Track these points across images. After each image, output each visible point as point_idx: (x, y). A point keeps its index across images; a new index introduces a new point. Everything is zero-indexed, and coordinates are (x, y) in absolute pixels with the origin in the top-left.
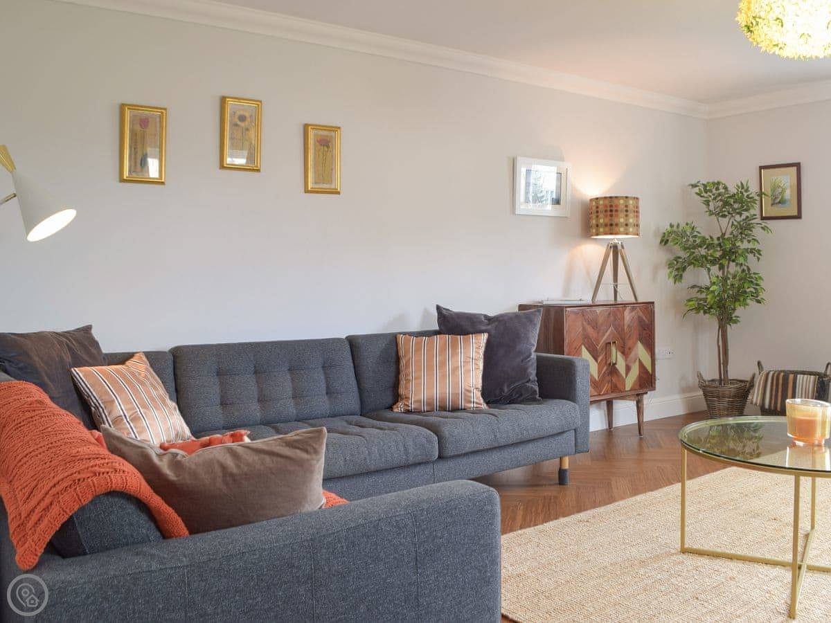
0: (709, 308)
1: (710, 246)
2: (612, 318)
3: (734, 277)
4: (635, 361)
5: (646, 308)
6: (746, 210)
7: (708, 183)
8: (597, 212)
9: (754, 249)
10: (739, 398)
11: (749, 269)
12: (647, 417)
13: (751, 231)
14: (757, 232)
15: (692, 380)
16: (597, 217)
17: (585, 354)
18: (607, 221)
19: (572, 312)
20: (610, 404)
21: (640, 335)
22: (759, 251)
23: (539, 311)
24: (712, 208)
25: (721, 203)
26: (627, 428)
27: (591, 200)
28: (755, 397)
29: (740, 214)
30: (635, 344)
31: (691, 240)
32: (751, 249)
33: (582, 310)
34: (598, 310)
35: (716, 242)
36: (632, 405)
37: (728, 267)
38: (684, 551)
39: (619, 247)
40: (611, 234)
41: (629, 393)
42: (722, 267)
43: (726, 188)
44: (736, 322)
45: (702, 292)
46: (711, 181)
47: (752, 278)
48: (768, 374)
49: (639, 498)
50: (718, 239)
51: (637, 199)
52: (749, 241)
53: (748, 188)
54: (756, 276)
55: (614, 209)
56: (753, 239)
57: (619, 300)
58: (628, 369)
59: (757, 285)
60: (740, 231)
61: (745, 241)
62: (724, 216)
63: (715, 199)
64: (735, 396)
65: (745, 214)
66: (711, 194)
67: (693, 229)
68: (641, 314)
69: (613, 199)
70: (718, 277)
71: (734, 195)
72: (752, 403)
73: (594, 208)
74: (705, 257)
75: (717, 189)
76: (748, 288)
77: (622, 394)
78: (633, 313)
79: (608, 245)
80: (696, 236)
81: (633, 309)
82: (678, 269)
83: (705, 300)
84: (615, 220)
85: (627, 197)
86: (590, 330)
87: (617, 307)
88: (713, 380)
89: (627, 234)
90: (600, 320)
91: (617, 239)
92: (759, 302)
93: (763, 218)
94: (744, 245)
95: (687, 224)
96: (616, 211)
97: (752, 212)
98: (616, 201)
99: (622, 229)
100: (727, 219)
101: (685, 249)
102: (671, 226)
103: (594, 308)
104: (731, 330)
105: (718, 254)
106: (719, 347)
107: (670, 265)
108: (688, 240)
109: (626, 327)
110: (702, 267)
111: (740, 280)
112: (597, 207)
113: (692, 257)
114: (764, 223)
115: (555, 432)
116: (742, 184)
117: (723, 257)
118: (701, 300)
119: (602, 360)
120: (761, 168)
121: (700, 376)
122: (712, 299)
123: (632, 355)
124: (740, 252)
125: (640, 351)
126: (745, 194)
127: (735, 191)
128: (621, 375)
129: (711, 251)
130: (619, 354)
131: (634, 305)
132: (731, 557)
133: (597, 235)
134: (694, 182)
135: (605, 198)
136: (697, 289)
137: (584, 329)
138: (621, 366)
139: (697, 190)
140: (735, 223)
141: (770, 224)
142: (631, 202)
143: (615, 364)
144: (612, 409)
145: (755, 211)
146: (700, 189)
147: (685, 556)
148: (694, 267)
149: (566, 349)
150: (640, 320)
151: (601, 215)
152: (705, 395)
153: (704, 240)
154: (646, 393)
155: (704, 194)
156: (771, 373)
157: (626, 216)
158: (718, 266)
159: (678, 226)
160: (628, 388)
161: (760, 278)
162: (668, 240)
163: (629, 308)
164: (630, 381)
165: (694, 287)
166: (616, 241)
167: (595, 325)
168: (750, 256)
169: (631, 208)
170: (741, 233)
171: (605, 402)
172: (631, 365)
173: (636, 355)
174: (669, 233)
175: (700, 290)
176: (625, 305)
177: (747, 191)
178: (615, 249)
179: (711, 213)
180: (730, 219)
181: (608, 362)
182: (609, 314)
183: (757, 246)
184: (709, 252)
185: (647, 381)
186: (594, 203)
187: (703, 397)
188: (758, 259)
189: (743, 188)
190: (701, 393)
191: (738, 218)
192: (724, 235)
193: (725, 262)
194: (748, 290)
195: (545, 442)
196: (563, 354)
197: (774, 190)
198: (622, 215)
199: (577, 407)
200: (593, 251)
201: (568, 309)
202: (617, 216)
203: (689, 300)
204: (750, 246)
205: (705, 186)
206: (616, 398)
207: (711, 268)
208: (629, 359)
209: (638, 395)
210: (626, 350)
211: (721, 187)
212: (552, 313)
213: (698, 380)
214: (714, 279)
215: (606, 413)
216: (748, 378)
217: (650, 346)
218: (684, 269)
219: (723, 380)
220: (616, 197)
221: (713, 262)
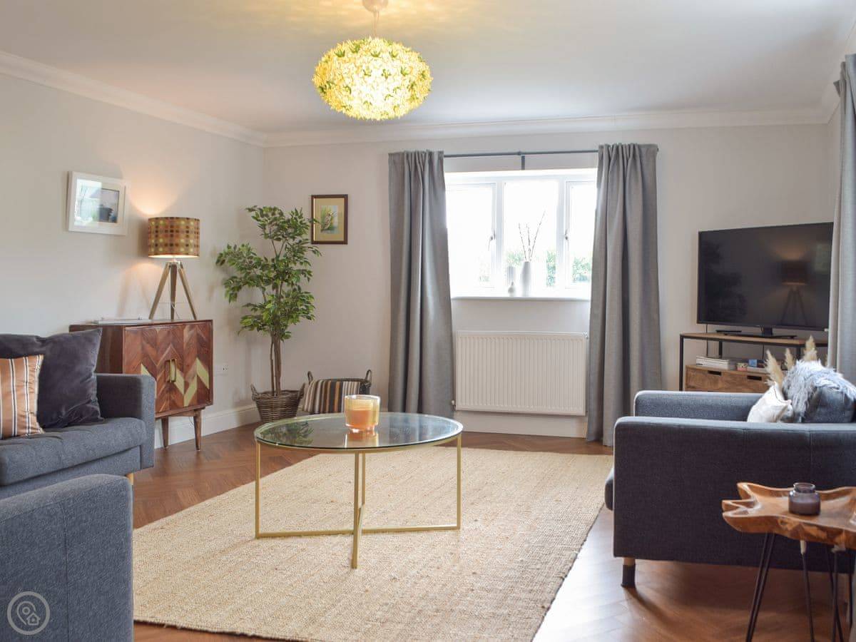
0: (263, 325)
1: (264, 267)
2: (171, 337)
3: (288, 295)
4: (193, 378)
5: (205, 326)
6: (299, 235)
7: (264, 208)
8: (157, 232)
9: (305, 270)
10: (293, 404)
11: (299, 288)
12: (204, 432)
13: (303, 253)
14: (308, 255)
15: (245, 393)
16: (157, 236)
17: (144, 372)
18: (168, 241)
19: (131, 331)
20: (165, 422)
21: (198, 352)
22: (309, 273)
23: (99, 331)
24: (267, 231)
25: (275, 227)
26: (183, 445)
27: (150, 220)
28: (306, 403)
29: (294, 238)
30: (193, 362)
31: (247, 260)
32: (303, 270)
33: (142, 330)
34: (158, 329)
35: (271, 263)
36: (188, 421)
37: (281, 286)
38: (259, 536)
39: (178, 267)
40: (172, 254)
41: (188, 409)
42: (275, 287)
43: (281, 214)
44: (287, 337)
45: (256, 310)
46: (268, 206)
47: (303, 296)
48: (317, 383)
50: (273, 260)
51: (198, 220)
52: (301, 263)
53: (301, 215)
54: (308, 295)
55: (175, 229)
56: (305, 261)
57: (176, 319)
58: (187, 385)
59: (308, 303)
60: (293, 254)
61: (298, 264)
62: (279, 239)
63: (271, 223)
64: (286, 406)
65: (298, 239)
66: (267, 219)
67: (249, 250)
68: (199, 331)
69: (175, 220)
70: (273, 296)
71: (289, 221)
72: (303, 410)
73: (153, 229)
74: (260, 277)
75: (273, 214)
76: (301, 305)
77: (180, 411)
78: (192, 331)
79: (167, 265)
80: (251, 258)
81: (192, 327)
82: (234, 288)
83: (259, 317)
84: (176, 241)
85: (188, 219)
86: (149, 348)
87: (175, 327)
88: (265, 393)
89: (187, 254)
90: (160, 338)
91: (177, 259)
92: (309, 318)
93: (313, 243)
94: (296, 267)
95: (243, 246)
96: (177, 231)
97: (304, 236)
98: (177, 222)
99: (182, 250)
100: (282, 242)
101: (242, 269)
102: (229, 247)
103: (153, 327)
104: (284, 345)
105: (272, 275)
106: (272, 361)
107: (226, 284)
108: (244, 261)
109: (185, 345)
110: (257, 286)
111: (293, 298)
112: (157, 227)
113: (248, 277)
114: (315, 247)
115: (121, 449)
116: (296, 210)
117: (277, 277)
118: (255, 317)
119: (161, 378)
120: (314, 197)
121: (253, 389)
122: (267, 317)
123: (191, 372)
124: (293, 273)
125: (199, 367)
126: (299, 220)
127: (290, 217)
128: (179, 391)
129: (266, 272)
130: (178, 372)
131: (193, 324)
133: (156, 254)
134: (250, 207)
135: (167, 218)
136: (251, 307)
137: (143, 348)
138: (180, 384)
139: (253, 214)
140: (289, 246)
141: (320, 248)
142: (192, 223)
143: (174, 381)
144: (168, 427)
145: (307, 236)
146: (257, 214)
148: (249, 286)
149: (124, 369)
150: (199, 338)
151: (160, 235)
152: (259, 407)
153: (259, 261)
154: (203, 408)
155: (260, 218)
156: (321, 382)
157: (187, 236)
158: (271, 285)
159: (235, 247)
160: (186, 404)
161: (311, 297)
162: (224, 261)
163: (187, 327)
164: (188, 397)
165: (248, 305)
166: (175, 261)
167: (154, 344)
168: (302, 276)
169: (192, 229)
170: (294, 256)
171: (160, 421)
172: (190, 381)
173: (195, 372)
174: (227, 254)
175: (255, 308)
176: (184, 323)
177: (301, 217)
178: (173, 268)
179: (267, 236)
180: (284, 243)
181: (167, 380)
182: (169, 332)
183: (308, 268)
184: (264, 273)
185: (205, 396)
186: (153, 223)
187: (257, 409)
188: (309, 279)
189: (297, 214)
190: (254, 405)
191: (291, 241)
192: (278, 257)
193: (279, 282)
194: (300, 308)
195: (110, 460)
196: (122, 373)
197: (323, 217)
198: (183, 235)
199: (142, 422)
200: (150, 270)
201: (127, 328)
202: (178, 236)
203: (245, 318)
204: (302, 267)
205: (261, 211)
206: (170, 416)
207: (266, 287)
208: (187, 377)
209: (195, 410)
210: (185, 367)
211: (276, 212)
212: (110, 331)
213: (252, 393)
214: (269, 298)
215: (161, 431)
216: (298, 388)
217: (208, 364)
218: (239, 288)
219: (276, 391)
220: (177, 218)
221: (268, 282)
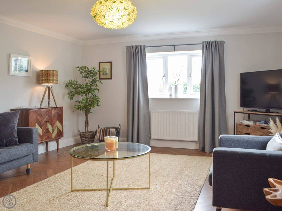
0: (82, 108)
1: (82, 88)
2: (47, 113)
3: (90, 98)
4: (56, 128)
5: (60, 109)
6: (95, 76)
8: (42, 75)
9: (97, 89)
10: (92, 137)
11: (95, 95)
12: (60, 147)
13: (96, 83)
14: (98, 83)
15: (76, 132)
16: (42, 77)
17: (37, 126)
18: (46, 78)
19: (32, 111)
20: (47, 143)
21: (57, 118)
23: (18, 111)
24: (83, 75)
25: (86, 74)
26: (53, 151)
27: (40, 71)
28: (97, 137)
29: (93, 77)
30: (56, 121)
31: (76, 86)
32: (96, 89)
33: (36, 110)
34: (42, 110)
35: (84, 86)
36: (55, 143)
37: (88, 95)
38: (72, 191)
39: (50, 88)
40: (47, 83)
41: (54, 139)
42: (86, 95)
43: (88, 69)
44: (91, 113)
45: (80, 103)
46: (83, 66)
47: (96, 98)
48: (101, 129)
49: (57, 175)
50: (85, 85)
51: (57, 71)
52: (95, 86)
53: (95, 69)
54: (97, 97)
55: (48, 74)
56: (97, 86)
57: (50, 106)
58: (53, 130)
59: (98, 100)
60: (92, 83)
61: (94, 86)
62: (87, 78)
63: (84, 72)
64: (91, 137)
65: (94, 77)
66: (83, 70)
67: (77, 82)
68: (58, 111)
69: (48, 71)
70: (85, 98)
71: (90, 71)
72: (96, 139)
73: (41, 74)
74: (81, 91)
75: (85, 69)
76: (95, 101)
77: (51, 139)
78: (55, 111)
79: (46, 87)
80: (78, 84)
81: (55, 109)
82: (72, 95)
83: (81, 106)
84: (49, 78)
85: (53, 70)
86: (39, 118)
87: (49, 109)
88: (83, 132)
89: (53, 83)
90: (43, 113)
91: (50, 85)
92: (98, 106)
95: (75, 80)
96: (49, 75)
97: (96, 77)
98: (49, 72)
99: (51, 82)
100: (88, 79)
101: (74, 88)
102: (69, 81)
103: (40, 110)
104: (89, 115)
105: (85, 90)
106: (85, 121)
107: (69, 94)
108: (75, 86)
109: (52, 116)
110: (80, 94)
111: (92, 99)
112: (42, 73)
113: (76, 91)
114: (100, 80)
115: (25, 155)
116: (93, 67)
117: (87, 91)
118: (79, 106)
119: (43, 128)
120: (100, 63)
121: (79, 131)
122: (83, 105)
123: (55, 125)
124: (92, 90)
125: (58, 124)
126: (94, 71)
127: (91, 70)
128: (50, 132)
129: (83, 89)
130: (50, 126)
131: (55, 108)
132: (88, 190)
133: (42, 83)
134: (77, 66)
135: (45, 70)
136: (78, 102)
137: (37, 117)
138: (51, 129)
139: (78, 69)
140: (91, 80)
141: (102, 81)
142: (55, 72)
143: (49, 129)
144: (48, 146)
145: (97, 76)
146: (79, 69)
147: (73, 193)
148: (77, 95)
149: (29, 125)
150: (58, 113)
151: (44, 76)
152: (81, 137)
153: (80, 86)
154: (60, 138)
155: (81, 70)
156: (102, 128)
157: (53, 77)
159: (72, 81)
160: (53, 137)
161: (99, 98)
162: (68, 86)
163: (53, 109)
164: (54, 135)
165: (77, 101)
166: (49, 86)
167: (40, 115)
168: (96, 91)
169: (55, 74)
171: (45, 143)
172: (54, 129)
173: (56, 125)
174: (68, 83)
175: (79, 102)
176: (52, 108)
177: (95, 70)
178: (49, 89)
179: (83, 77)
180: (89, 79)
181: (46, 128)
182: (46, 111)
184: (82, 90)
185: (60, 134)
186: (41, 72)
187: (80, 138)
188: (98, 92)
189: (93, 69)
190: (79, 137)
191: (92, 79)
192: (87, 84)
193: (87, 93)
194: (95, 102)
195: (21, 160)
196: (28, 127)
197: (103, 70)
198: (51, 76)
199: (33, 145)
200: (41, 89)
201: (30, 110)
202: (49, 77)
203: (75, 106)
204: (96, 88)
205: (81, 68)
206: (49, 141)
207: (83, 95)
208: (53, 127)
209: (57, 139)
210: (53, 124)
211: (86, 68)
212: (24, 112)
213: (78, 133)
214: (84, 99)
215: (46, 147)
216: (95, 131)
217: (61, 122)
218: (74, 95)
219: (87, 132)
220: (49, 70)
221: (84, 93)
